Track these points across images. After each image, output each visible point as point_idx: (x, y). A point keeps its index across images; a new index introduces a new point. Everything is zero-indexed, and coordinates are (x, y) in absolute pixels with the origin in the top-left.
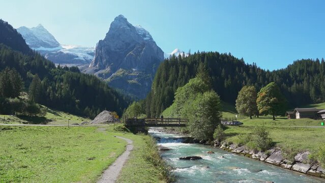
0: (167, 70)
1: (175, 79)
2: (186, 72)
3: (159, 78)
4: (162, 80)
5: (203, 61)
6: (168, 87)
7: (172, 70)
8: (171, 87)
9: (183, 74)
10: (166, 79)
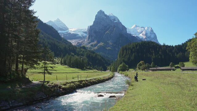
0: (123, 51)
1: (125, 55)
2: (129, 52)
3: (120, 54)
4: (121, 55)
5: (137, 47)
6: (123, 59)
7: (125, 51)
8: (124, 58)
9: (129, 53)
10: (123, 55)
